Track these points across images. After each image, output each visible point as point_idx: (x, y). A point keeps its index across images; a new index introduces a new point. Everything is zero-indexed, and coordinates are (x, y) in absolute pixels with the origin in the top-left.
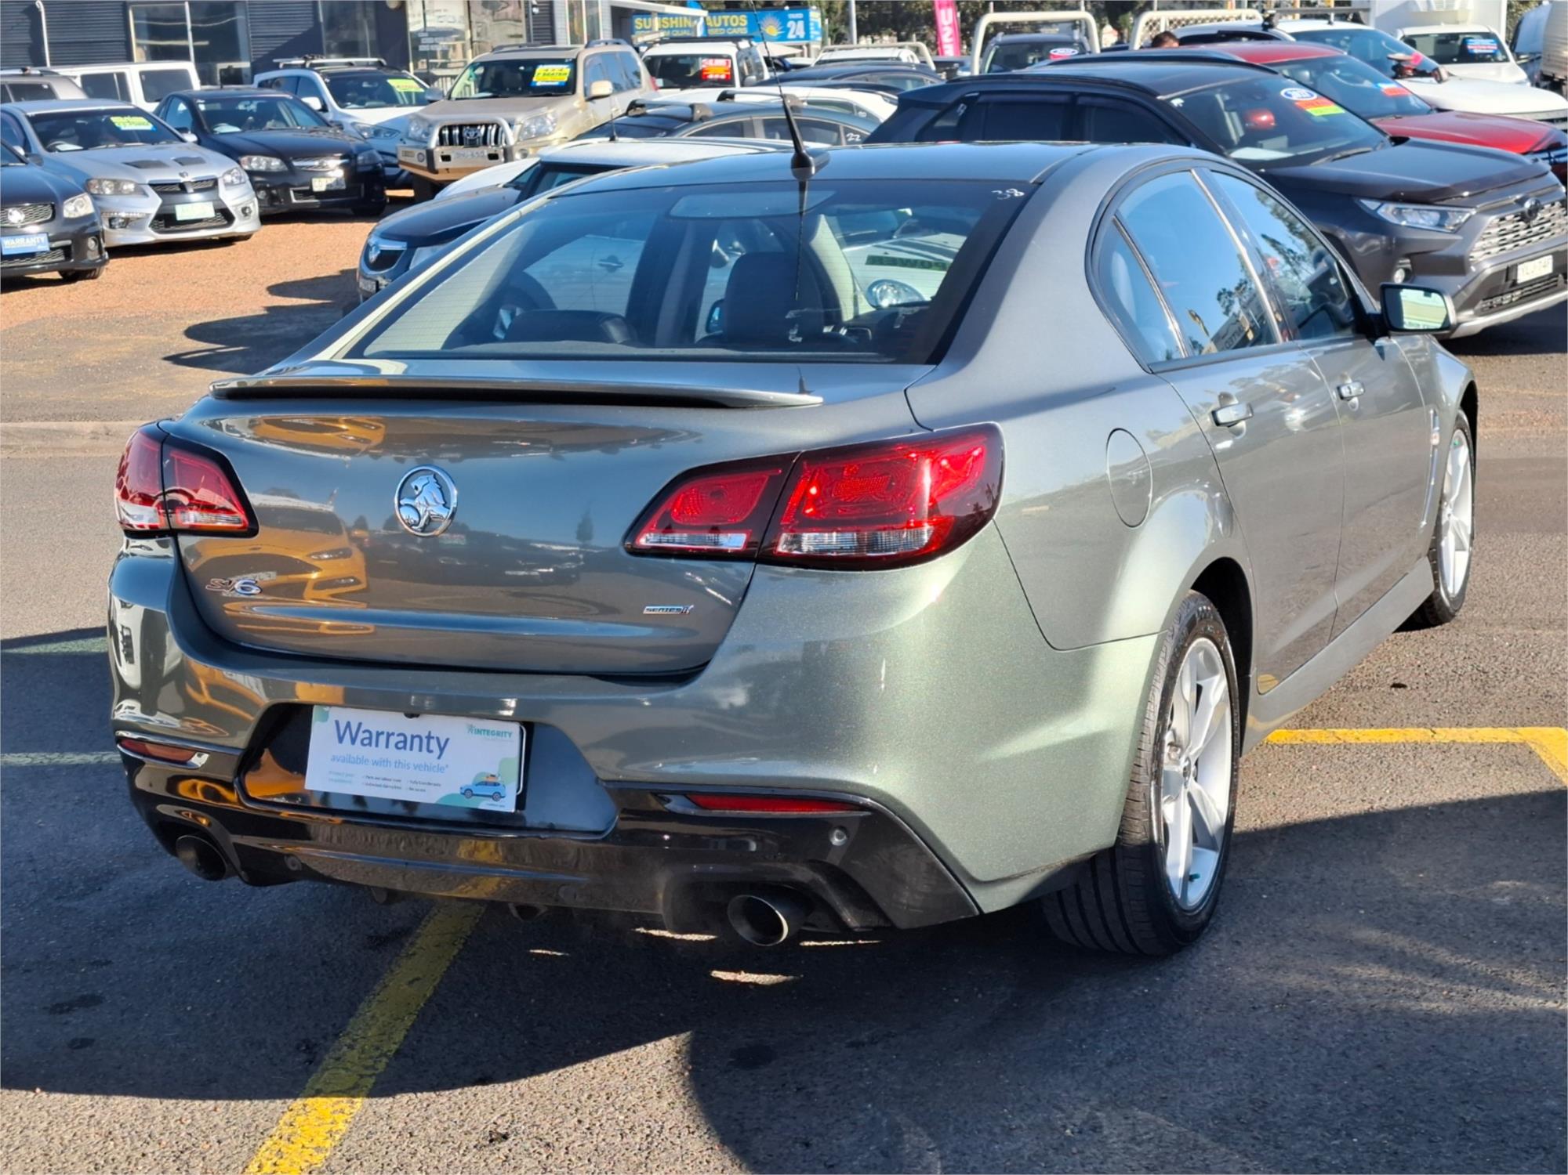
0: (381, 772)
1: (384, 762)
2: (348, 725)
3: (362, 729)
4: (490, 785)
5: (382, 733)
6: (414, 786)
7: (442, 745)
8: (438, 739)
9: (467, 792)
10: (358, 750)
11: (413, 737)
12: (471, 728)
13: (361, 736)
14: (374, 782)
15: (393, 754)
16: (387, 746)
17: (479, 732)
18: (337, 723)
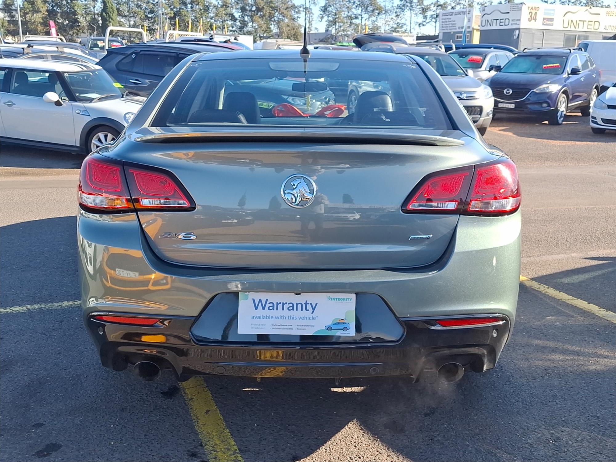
0: (281, 322)
1: (283, 317)
2: (260, 300)
3: (268, 302)
4: (342, 324)
5: (280, 303)
6: (300, 327)
7: (314, 307)
8: (311, 304)
9: (329, 328)
10: (266, 312)
11: (297, 304)
12: (329, 298)
13: (268, 305)
14: (277, 327)
15: (286, 313)
16: (283, 309)
17: (334, 299)
18: (254, 300)
